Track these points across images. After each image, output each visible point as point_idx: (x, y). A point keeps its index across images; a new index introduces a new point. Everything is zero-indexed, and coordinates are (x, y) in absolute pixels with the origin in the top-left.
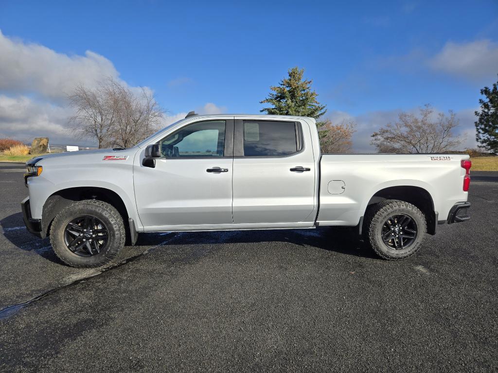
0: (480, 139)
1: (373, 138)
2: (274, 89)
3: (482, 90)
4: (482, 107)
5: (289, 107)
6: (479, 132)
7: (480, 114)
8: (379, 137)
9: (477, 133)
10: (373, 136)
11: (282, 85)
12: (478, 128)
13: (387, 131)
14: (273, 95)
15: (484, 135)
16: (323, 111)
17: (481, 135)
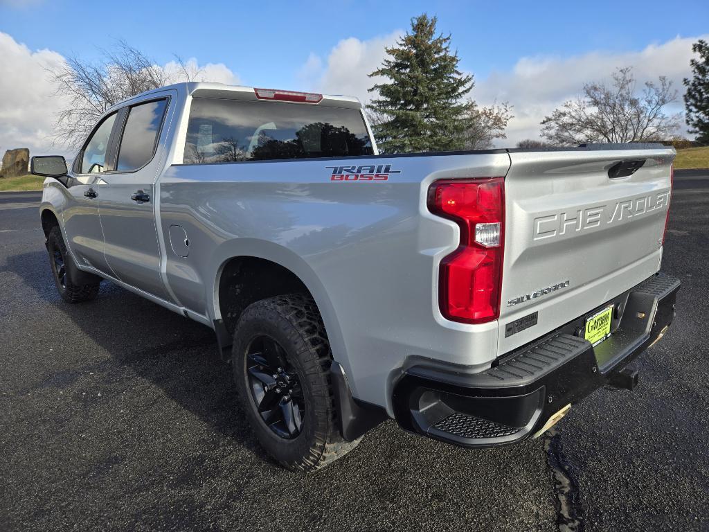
0: (692, 120)
1: (544, 126)
2: (391, 52)
3: (694, 45)
4: (694, 71)
5: (418, 82)
6: (691, 111)
7: (690, 83)
8: (553, 124)
9: (687, 112)
10: (544, 122)
11: (401, 45)
12: (689, 103)
13: (564, 114)
14: (390, 62)
15: (697, 114)
16: (467, 86)
17: (693, 115)
